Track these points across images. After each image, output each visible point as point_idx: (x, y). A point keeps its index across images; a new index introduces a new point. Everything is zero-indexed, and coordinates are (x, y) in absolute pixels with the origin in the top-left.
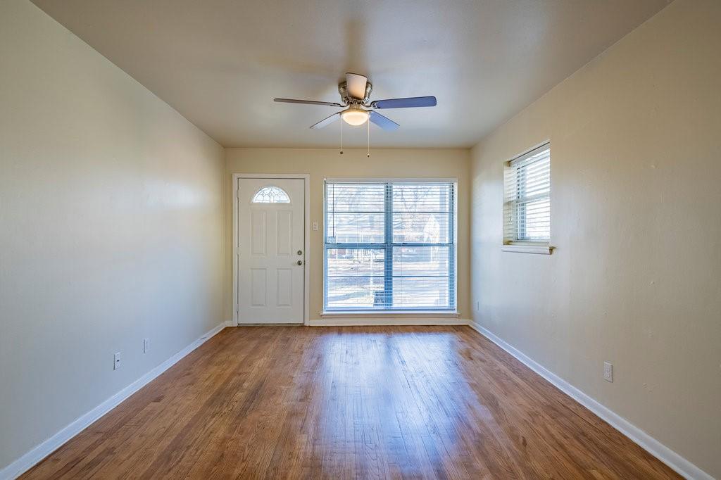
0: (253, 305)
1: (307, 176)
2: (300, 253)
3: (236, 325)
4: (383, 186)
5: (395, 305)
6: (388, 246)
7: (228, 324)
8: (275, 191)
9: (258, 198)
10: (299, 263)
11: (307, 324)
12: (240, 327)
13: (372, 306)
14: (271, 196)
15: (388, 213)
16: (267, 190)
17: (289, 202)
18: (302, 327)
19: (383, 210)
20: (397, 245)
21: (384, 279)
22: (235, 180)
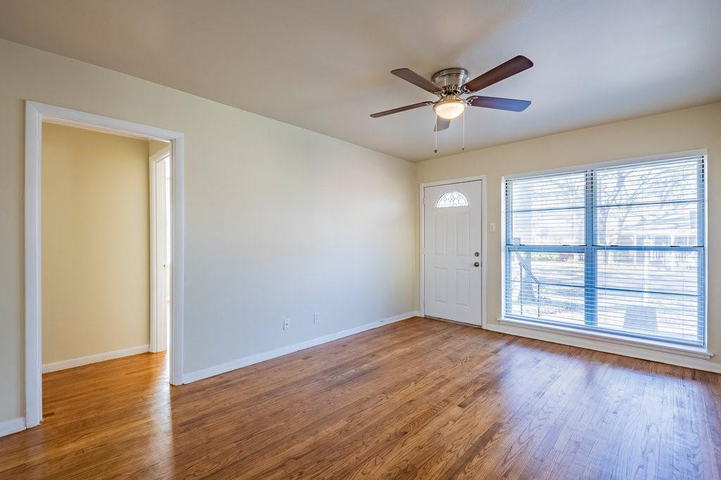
0: (436, 301)
1: (484, 177)
2: (477, 254)
3: (423, 316)
4: (583, 175)
5: (601, 325)
6: (589, 250)
7: (417, 314)
8: (455, 195)
9: (442, 203)
10: (476, 265)
11: (484, 327)
12: (426, 318)
13: (583, 323)
14: (452, 200)
15: (590, 207)
16: (448, 196)
17: (467, 204)
18: (480, 328)
19: (583, 205)
20: (603, 248)
21: (583, 290)
22: (422, 190)
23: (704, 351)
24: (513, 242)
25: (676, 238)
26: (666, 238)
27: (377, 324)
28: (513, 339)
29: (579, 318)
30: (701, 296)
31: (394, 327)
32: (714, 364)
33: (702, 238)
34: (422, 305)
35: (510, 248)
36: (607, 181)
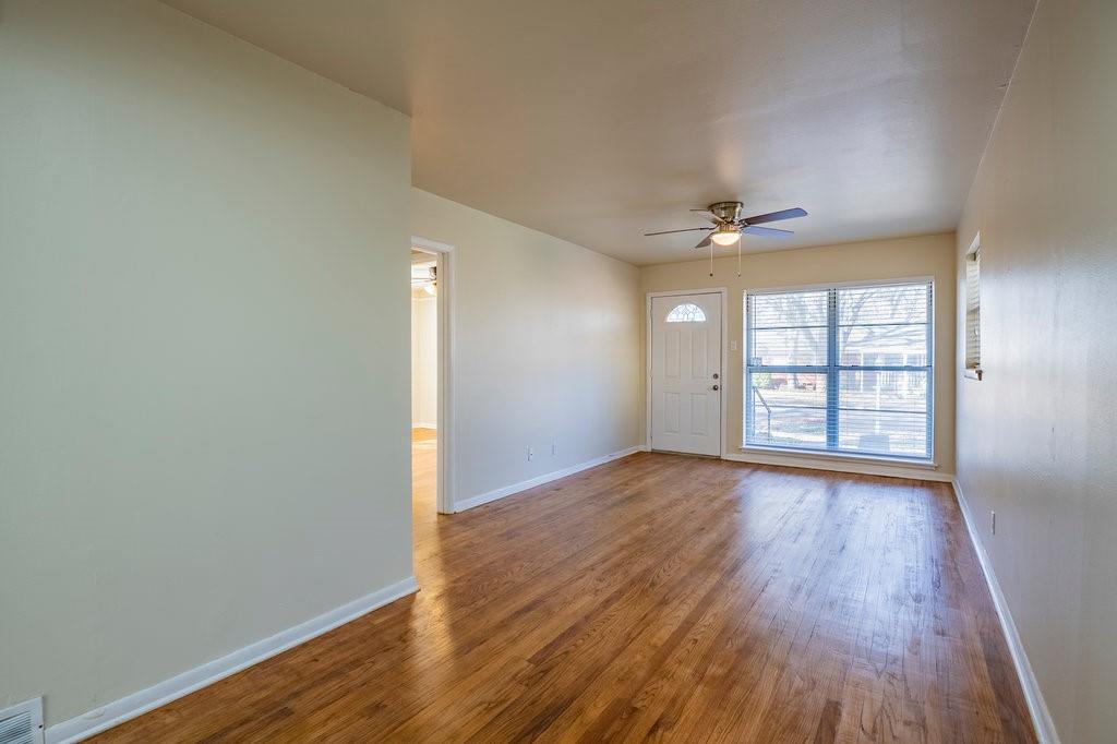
0: (667, 431)
1: (723, 289)
2: (716, 376)
3: (650, 450)
4: (825, 294)
5: (841, 447)
6: (832, 370)
7: (642, 448)
8: (691, 307)
9: (673, 317)
10: (715, 388)
11: (723, 457)
12: (653, 453)
13: (825, 445)
14: (687, 313)
15: (833, 326)
16: (681, 308)
17: (704, 319)
18: (718, 460)
19: (826, 323)
20: (845, 368)
21: (825, 411)
22: (649, 299)
23: (931, 463)
24: (754, 363)
25: (910, 358)
26: (898, 357)
27: (606, 459)
28: (758, 467)
29: (820, 439)
30: (929, 413)
31: (625, 462)
32: (939, 474)
33: (930, 360)
34: (649, 439)
35: (751, 369)
36: (848, 298)
